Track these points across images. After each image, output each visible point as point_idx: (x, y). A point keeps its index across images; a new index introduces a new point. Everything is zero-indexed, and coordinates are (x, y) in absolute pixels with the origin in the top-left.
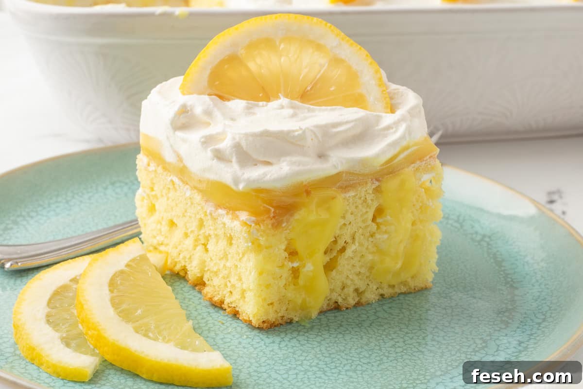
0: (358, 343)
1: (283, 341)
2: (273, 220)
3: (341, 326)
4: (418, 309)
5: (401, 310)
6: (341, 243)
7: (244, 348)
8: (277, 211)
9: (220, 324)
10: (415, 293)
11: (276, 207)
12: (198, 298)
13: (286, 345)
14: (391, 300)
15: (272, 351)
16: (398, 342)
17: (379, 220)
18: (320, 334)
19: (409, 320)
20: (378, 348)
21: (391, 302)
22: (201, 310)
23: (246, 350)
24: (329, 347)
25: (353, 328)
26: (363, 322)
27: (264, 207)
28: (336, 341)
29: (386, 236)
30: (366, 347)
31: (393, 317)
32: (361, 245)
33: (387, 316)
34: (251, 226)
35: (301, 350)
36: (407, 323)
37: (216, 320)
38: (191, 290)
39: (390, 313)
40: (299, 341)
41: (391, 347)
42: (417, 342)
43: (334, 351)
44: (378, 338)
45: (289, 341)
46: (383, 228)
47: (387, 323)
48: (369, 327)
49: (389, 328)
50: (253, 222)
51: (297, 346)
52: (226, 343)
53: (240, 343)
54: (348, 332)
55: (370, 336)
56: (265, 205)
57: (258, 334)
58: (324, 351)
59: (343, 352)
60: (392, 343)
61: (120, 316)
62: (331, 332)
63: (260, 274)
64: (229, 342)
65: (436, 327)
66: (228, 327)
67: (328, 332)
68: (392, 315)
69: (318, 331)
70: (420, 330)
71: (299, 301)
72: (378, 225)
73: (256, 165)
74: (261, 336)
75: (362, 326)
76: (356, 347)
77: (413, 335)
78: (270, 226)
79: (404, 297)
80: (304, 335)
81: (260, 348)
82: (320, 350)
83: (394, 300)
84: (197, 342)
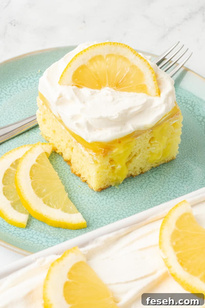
0: (140, 199)
1: (108, 198)
2: (104, 154)
3: (133, 188)
4: (168, 174)
5: (160, 176)
6: (134, 154)
7: (91, 203)
8: (106, 150)
9: (79, 187)
10: (168, 163)
11: (105, 149)
12: (68, 169)
13: (109, 201)
14: (156, 169)
15: (103, 205)
16: (158, 198)
17: (151, 142)
18: (124, 194)
19: (164, 183)
20: (149, 202)
21: (156, 170)
22: (71, 178)
23: (91, 205)
24: (128, 202)
25: (138, 189)
26: (143, 185)
27: (99, 149)
28: (131, 198)
29: (154, 148)
30: (144, 202)
31: (156, 181)
32: (143, 153)
33: (154, 180)
34: (93, 156)
35: (115, 204)
36: (163, 184)
37: (77, 185)
38: (64, 164)
39: (156, 178)
40: (115, 199)
41: (155, 201)
42: (167, 198)
43: (130, 205)
44: (150, 195)
45: (110, 199)
46: (153, 145)
47: (154, 185)
48: (145, 188)
49: (155, 188)
50: (95, 154)
51: (114, 202)
52: (82, 200)
53: (89, 200)
54: (136, 192)
55: (146, 194)
56: (100, 148)
57: (96, 194)
58: (126, 205)
59: (134, 205)
60: (155, 198)
61: (36, 194)
62: (128, 192)
63: (98, 172)
64: (84, 200)
65: (176, 187)
66: (83, 190)
67: (127, 192)
68: (156, 179)
69: (123, 192)
70: (168, 189)
71: (115, 179)
72: (151, 144)
73: (95, 130)
74: (98, 195)
75: (143, 188)
76: (140, 202)
77: (165, 193)
78: (102, 156)
79: (162, 166)
80: (116, 195)
81: (98, 203)
82: (124, 205)
83: (158, 169)
84: (71, 208)
